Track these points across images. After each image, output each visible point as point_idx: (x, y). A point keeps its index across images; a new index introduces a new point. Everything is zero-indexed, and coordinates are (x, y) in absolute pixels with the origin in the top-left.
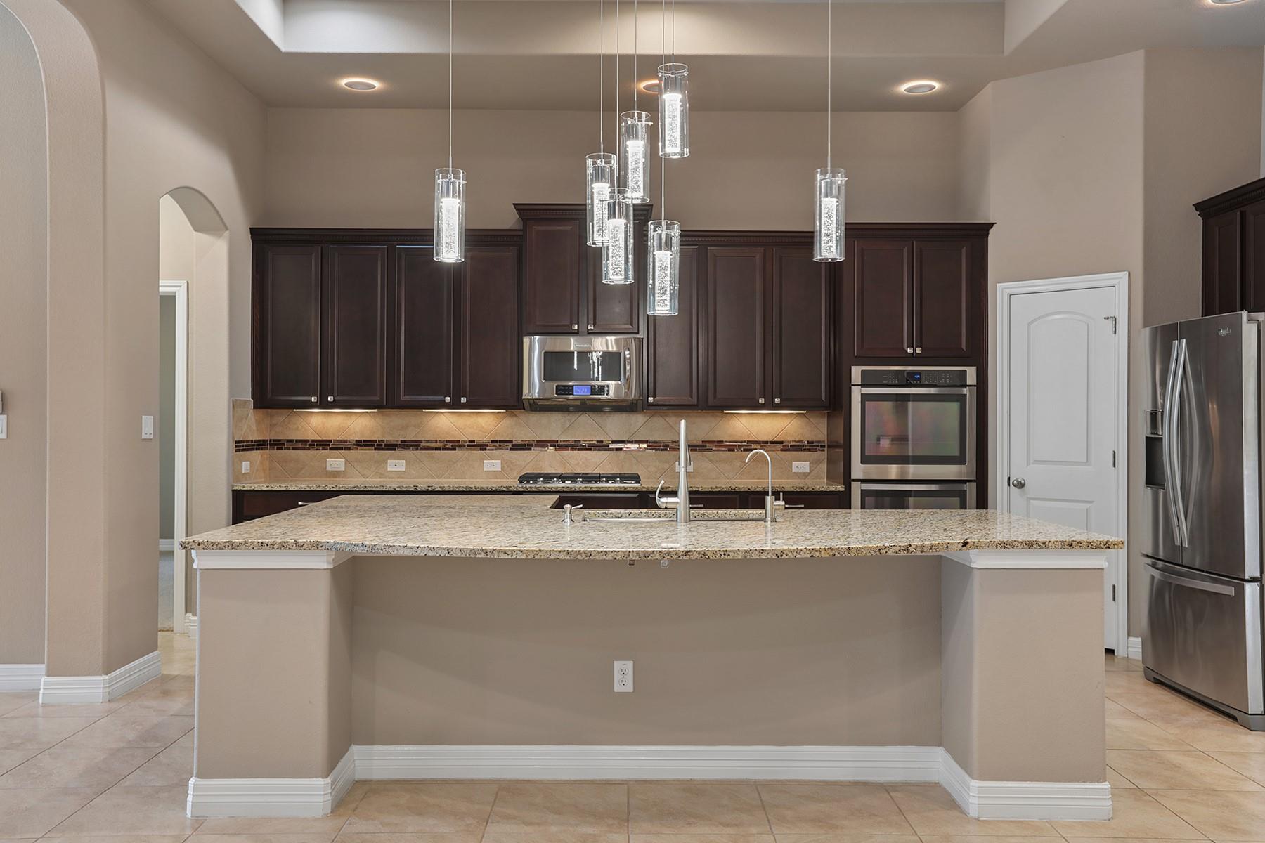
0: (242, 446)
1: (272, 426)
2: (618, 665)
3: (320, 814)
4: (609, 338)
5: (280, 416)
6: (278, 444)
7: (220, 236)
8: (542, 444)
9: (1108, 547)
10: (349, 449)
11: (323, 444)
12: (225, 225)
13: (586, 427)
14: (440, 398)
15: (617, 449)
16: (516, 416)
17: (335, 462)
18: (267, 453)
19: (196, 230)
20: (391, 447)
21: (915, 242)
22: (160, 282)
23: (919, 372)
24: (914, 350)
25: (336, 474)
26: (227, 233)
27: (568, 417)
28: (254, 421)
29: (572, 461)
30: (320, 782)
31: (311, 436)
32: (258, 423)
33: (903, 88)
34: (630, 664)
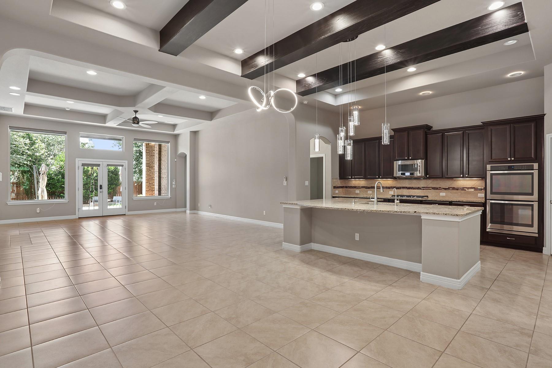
0: (335, 187)
1: (345, 183)
2: (356, 234)
3: (298, 252)
4: (419, 160)
5: (346, 181)
6: (346, 187)
7: (329, 144)
8: (404, 188)
9: (457, 216)
10: (360, 188)
11: (355, 187)
12: (330, 142)
13: (414, 184)
14: (375, 177)
15: (423, 189)
16: (397, 181)
17: (357, 191)
18: (344, 189)
19: (326, 143)
20: (369, 188)
21: (512, 124)
22: (310, 155)
23: (513, 166)
24: (511, 159)
25: (357, 194)
26: (331, 144)
27: (410, 181)
28: (340, 182)
29: (411, 192)
30: (299, 246)
31: (353, 185)
32: (341, 183)
33: (509, 75)
34: (358, 234)
